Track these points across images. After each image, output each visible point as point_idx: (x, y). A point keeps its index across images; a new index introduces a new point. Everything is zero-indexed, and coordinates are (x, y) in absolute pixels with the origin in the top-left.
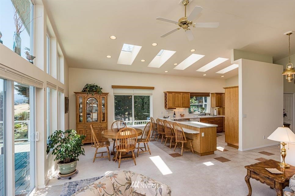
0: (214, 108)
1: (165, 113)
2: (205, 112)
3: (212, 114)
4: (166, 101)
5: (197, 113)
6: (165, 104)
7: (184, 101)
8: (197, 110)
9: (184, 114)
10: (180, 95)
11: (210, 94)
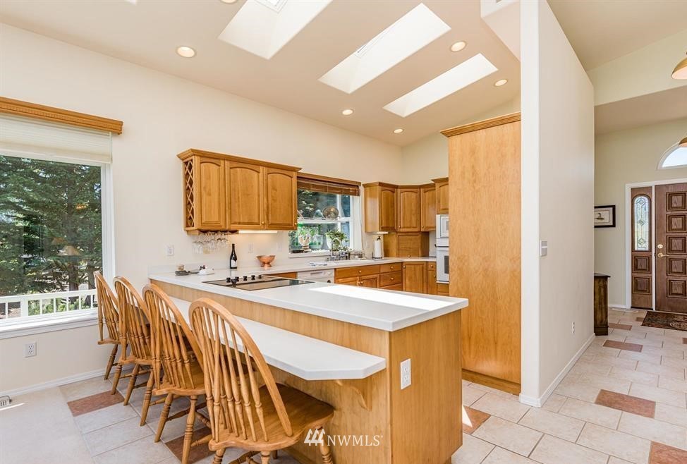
0: (371, 233)
1: (187, 250)
2: (345, 249)
3: (367, 253)
4: (192, 198)
5: (320, 251)
6: (187, 213)
7: (274, 200)
8: (317, 242)
9: (273, 257)
10: (256, 174)
11: (361, 188)
